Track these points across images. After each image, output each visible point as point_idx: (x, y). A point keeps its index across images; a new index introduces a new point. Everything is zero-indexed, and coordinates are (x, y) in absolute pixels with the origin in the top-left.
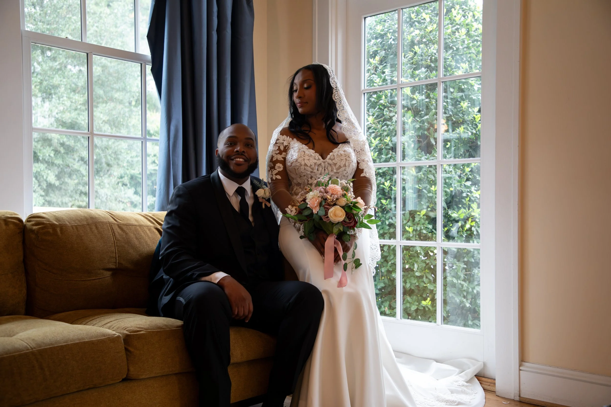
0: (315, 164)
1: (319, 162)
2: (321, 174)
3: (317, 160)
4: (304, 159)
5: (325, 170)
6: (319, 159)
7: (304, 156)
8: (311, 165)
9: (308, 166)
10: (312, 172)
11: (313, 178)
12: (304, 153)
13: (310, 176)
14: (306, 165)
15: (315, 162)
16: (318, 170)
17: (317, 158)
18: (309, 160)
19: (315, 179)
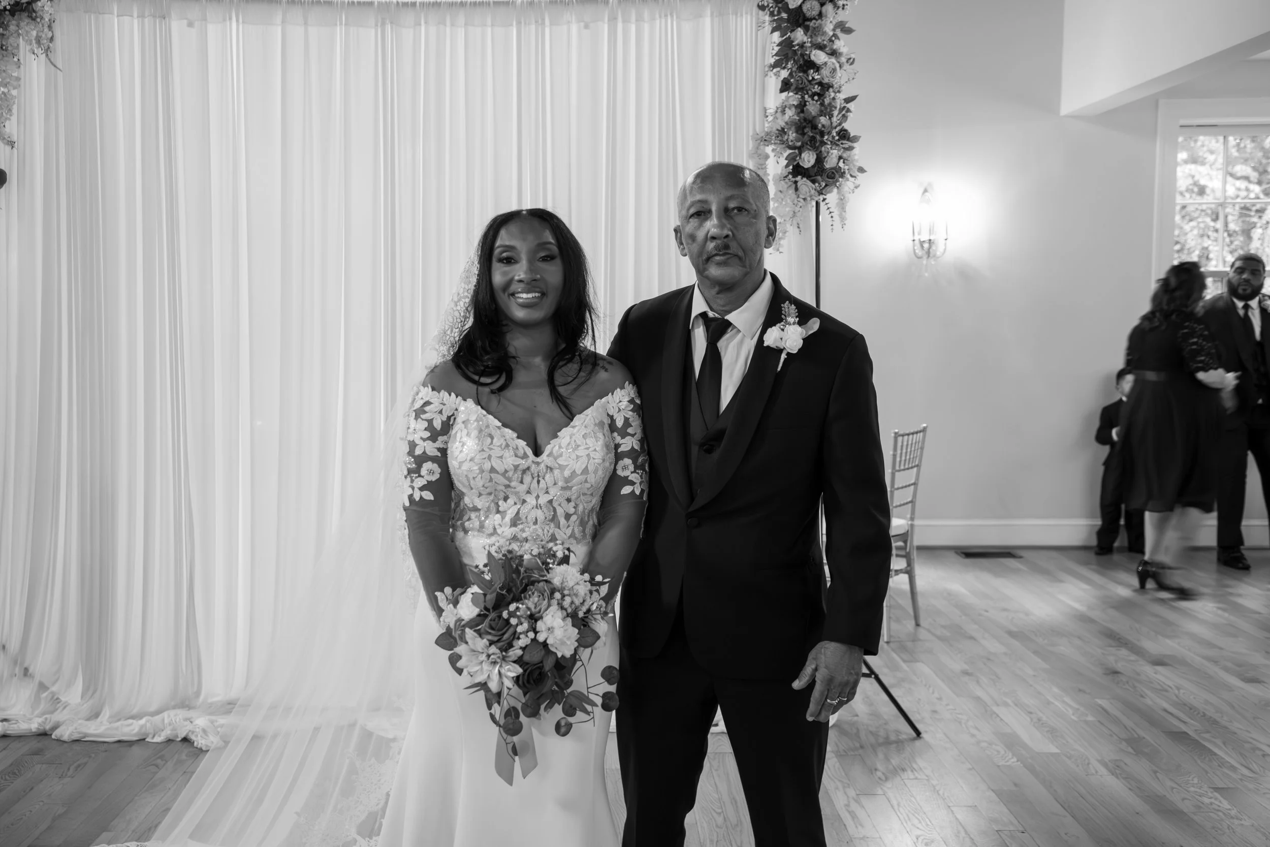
0: (516, 467)
1: (524, 463)
2: (529, 492)
3: (522, 458)
4: (490, 457)
5: (538, 482)
6: (525, 456)
7: (490, 449)
8: (506, 471)
9: (498, 473)
10: (507, 486)
11: (509, 501)
12: (489, 440)
13: (502, 495)
14: (493, 470)
15: (518, 463)
16: (522, 482)
17: (521, 453)
18: (501, 457)
19: (515, 504)
